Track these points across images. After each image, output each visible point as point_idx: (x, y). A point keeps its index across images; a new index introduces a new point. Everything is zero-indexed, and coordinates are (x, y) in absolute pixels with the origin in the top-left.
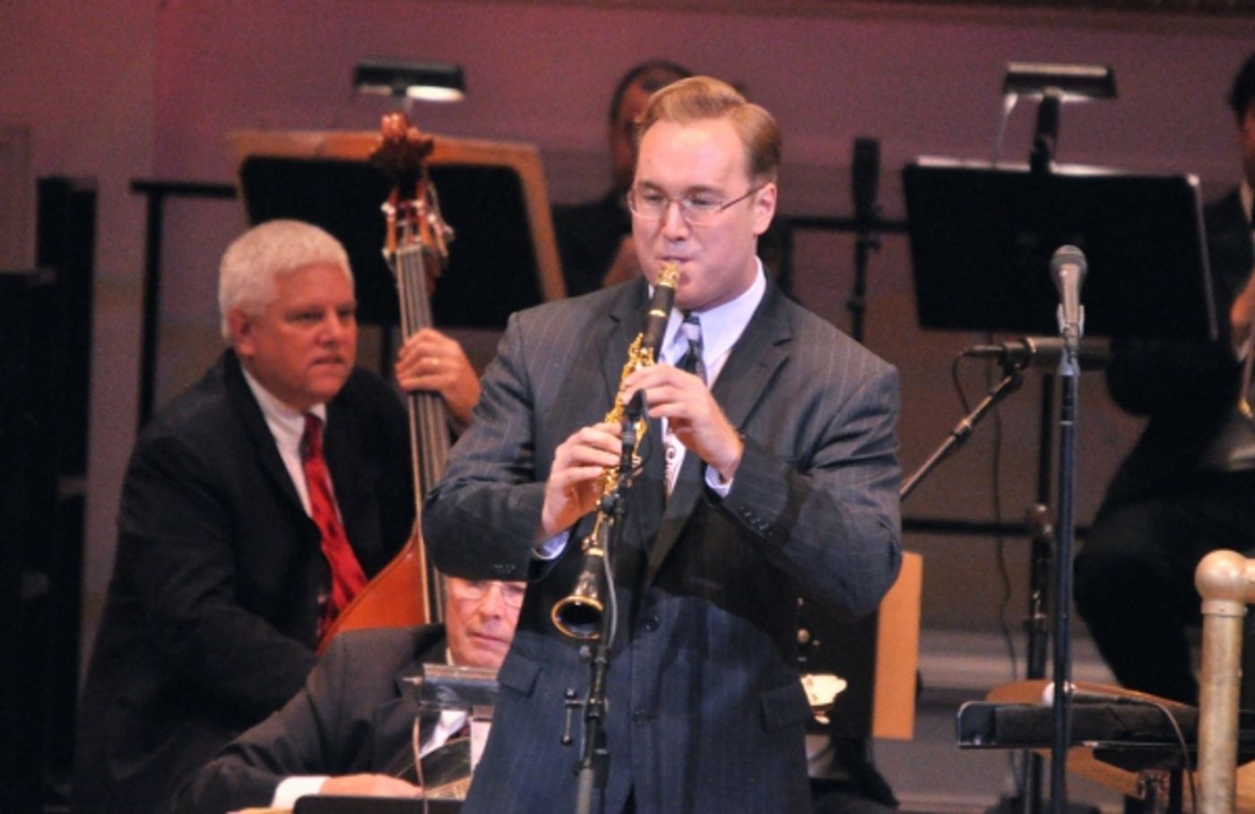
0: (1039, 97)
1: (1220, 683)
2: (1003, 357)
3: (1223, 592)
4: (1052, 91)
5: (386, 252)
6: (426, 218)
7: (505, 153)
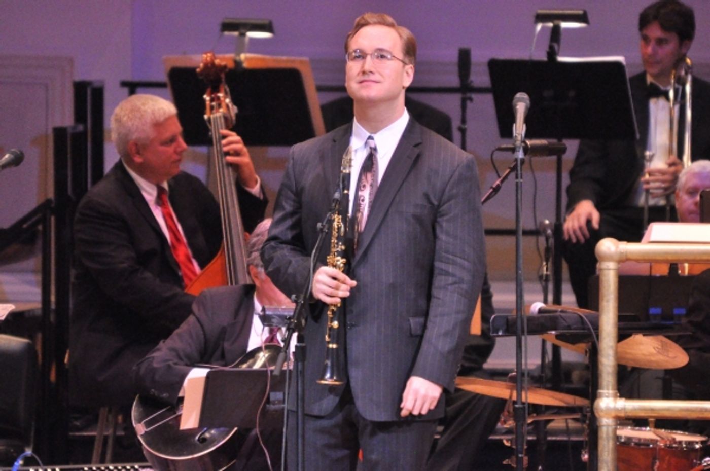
0: (551, 25)
1: (609, 301)
3: (609, 258)
4: (556, 22)
5: (206, 117)
6: (224, 101)
7: (293, 61)
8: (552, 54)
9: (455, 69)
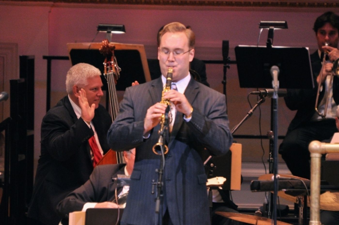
0: (268, 29)
1: (315, 174)
2: (260, 94)
3: (316, 151)
4: (271, 27)
5: (104, 74)
6: (114, 66)
7: (135, 46)
8: (269, 44)
9: (221, 51)
